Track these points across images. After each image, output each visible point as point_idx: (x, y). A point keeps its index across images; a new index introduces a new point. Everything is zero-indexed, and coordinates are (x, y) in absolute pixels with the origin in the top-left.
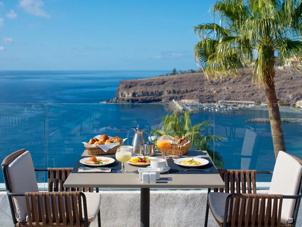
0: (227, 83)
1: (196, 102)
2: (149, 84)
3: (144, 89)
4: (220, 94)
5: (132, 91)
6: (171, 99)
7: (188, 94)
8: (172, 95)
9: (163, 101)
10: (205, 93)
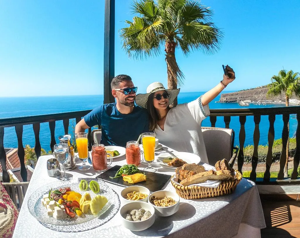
0: (261, 93)
1: (249, 101)
2: (232, 95)
3: (230, 97)
4: (259, 98)
5: (226, 98)
6: (240, 101)
7: (247, 98)
8: (241, 99)
9: (237, 101)
10: (253, 98)
